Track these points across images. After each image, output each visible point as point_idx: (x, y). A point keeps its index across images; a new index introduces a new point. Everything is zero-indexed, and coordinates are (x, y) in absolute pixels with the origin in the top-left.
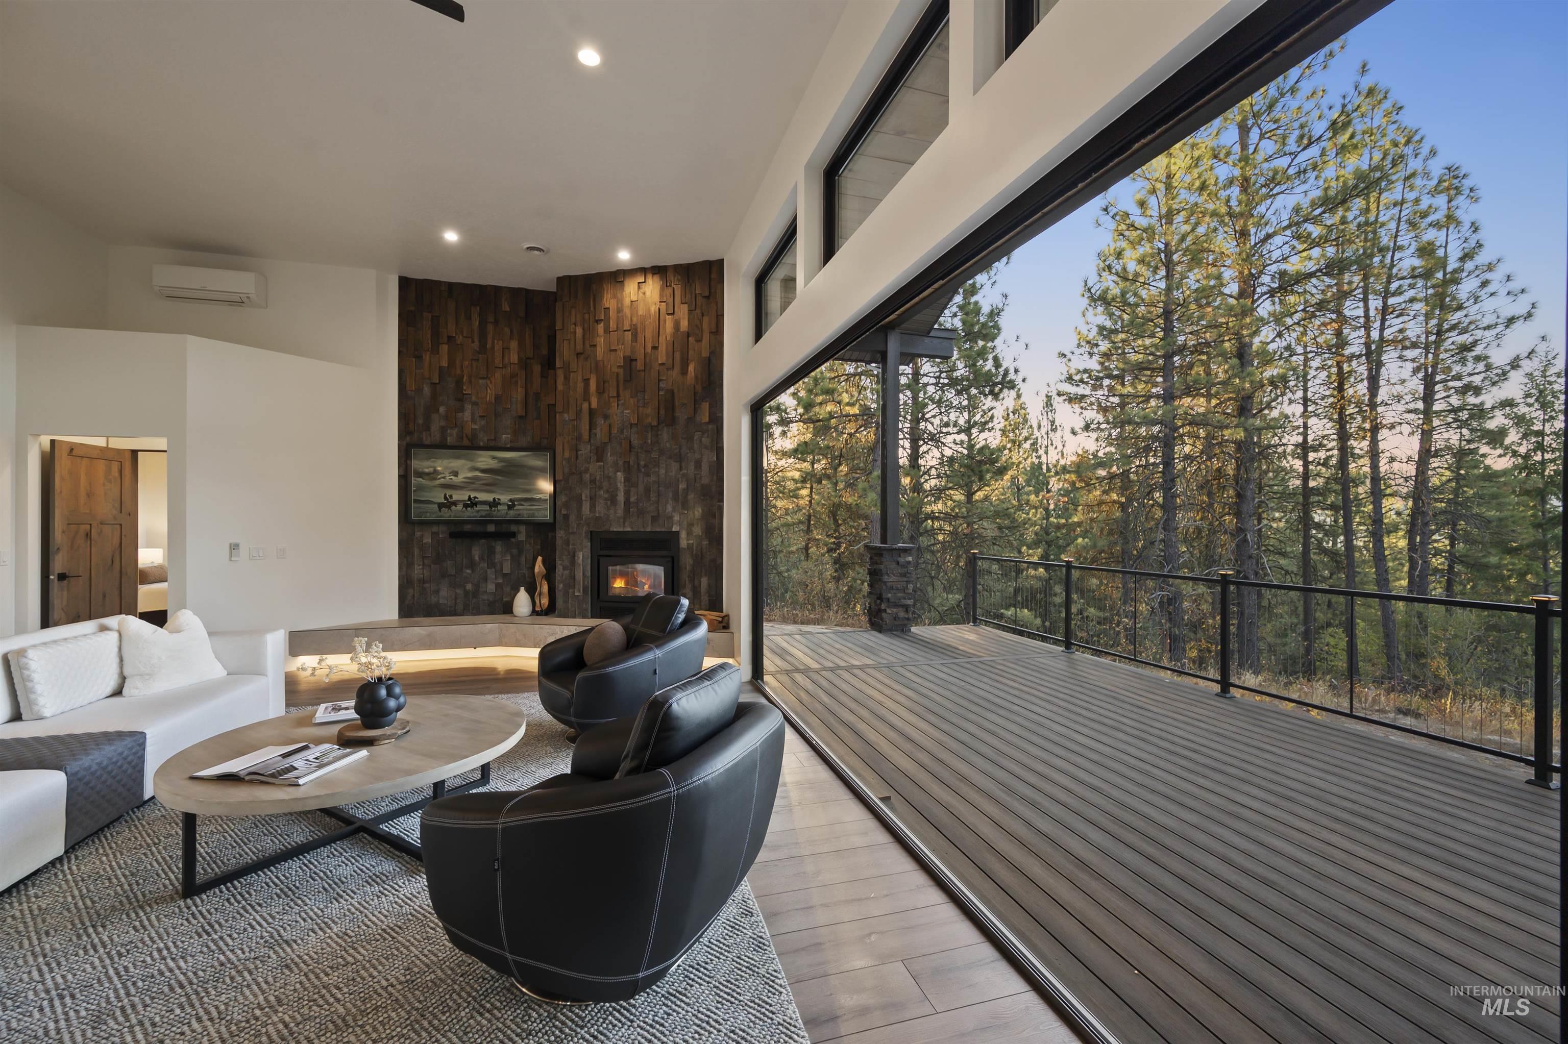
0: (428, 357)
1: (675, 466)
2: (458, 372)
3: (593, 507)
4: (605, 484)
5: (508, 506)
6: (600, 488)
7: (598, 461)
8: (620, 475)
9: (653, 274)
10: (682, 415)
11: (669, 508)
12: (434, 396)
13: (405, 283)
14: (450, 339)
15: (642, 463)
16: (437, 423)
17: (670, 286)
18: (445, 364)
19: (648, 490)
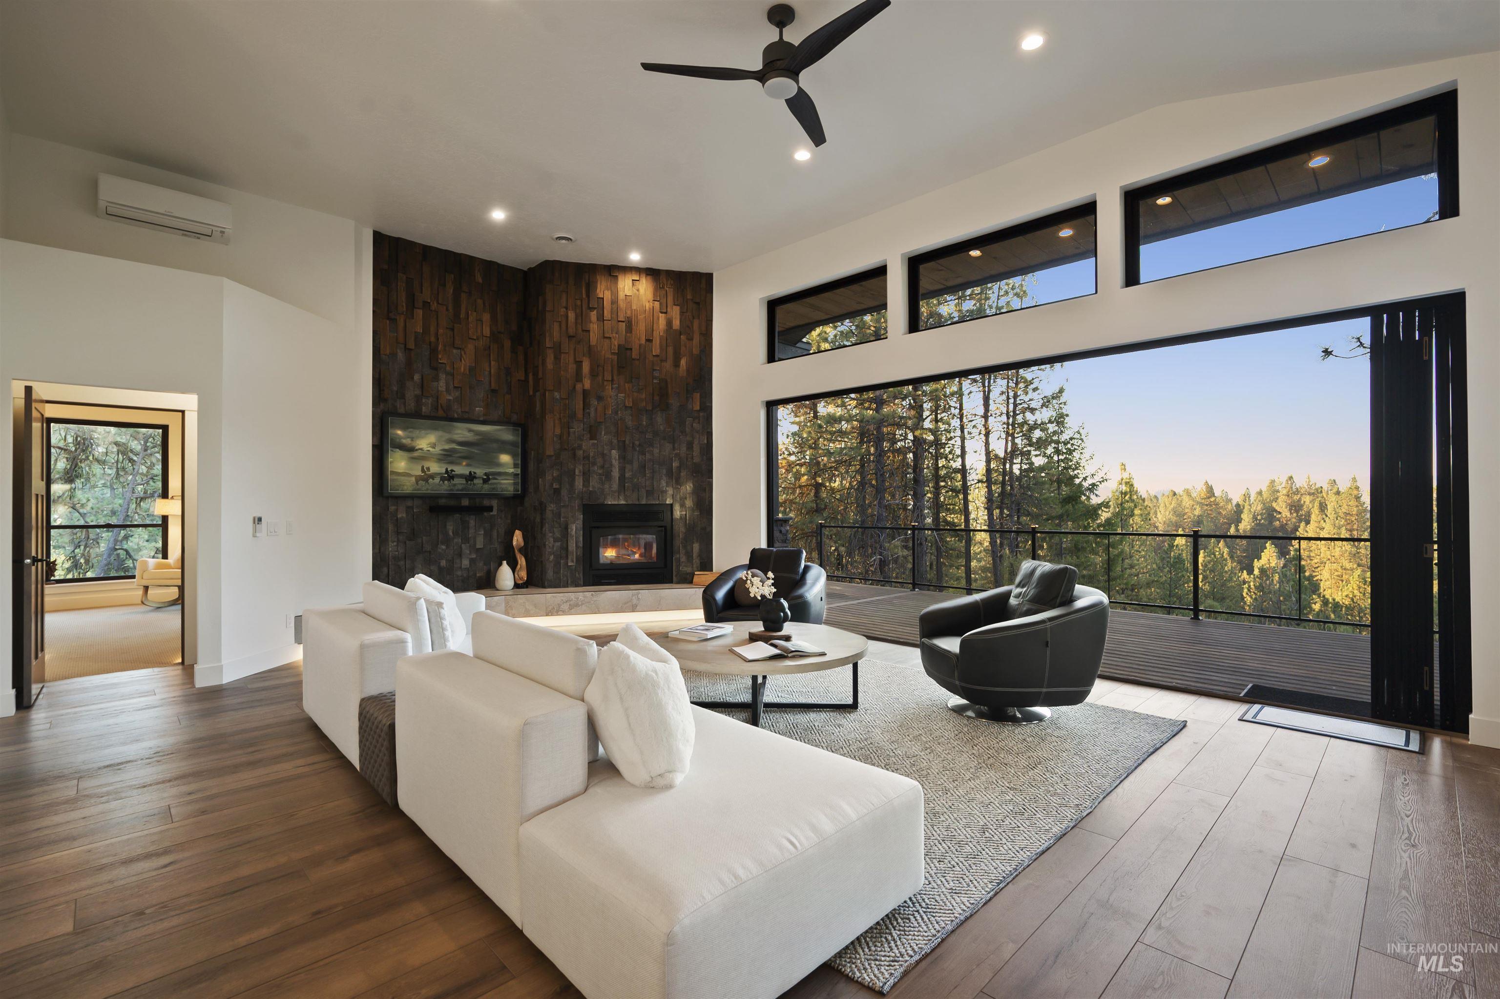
0: (402, 320)
1: (668, 447)
2: (433, 339)
3: (586, 482)
4: (599, 461)
5: (484, 479)
6: (594, 464)
7: (591, 438)
8: (614, 453)
9: (647, 275)
10: (674, 402)
11: (664, 483)
12: (409, 363)
13: (379, 239)
14: (426, 305)
15: (637, 443)
16: (411, 392)
17: (663, 287)
18: (419, 329)
19: (643, 467)
